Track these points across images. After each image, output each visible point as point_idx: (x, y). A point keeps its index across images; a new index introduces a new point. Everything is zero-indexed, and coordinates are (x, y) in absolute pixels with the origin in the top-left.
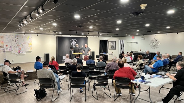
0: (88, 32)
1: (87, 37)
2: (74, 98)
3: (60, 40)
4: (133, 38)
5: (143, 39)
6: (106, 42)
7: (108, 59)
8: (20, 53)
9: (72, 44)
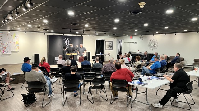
0: (84, 30)
1: (83, 36)
2: (68, 102)
3: (52, 39)
4: (131, 38)
5: (141, 39)
6: (103, 42)
7: (105, 60)
8: (5, 53)
9: (66, 44)
